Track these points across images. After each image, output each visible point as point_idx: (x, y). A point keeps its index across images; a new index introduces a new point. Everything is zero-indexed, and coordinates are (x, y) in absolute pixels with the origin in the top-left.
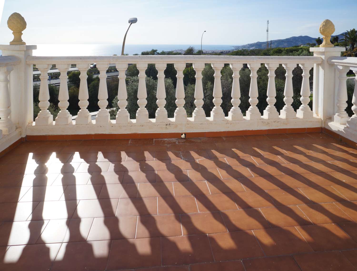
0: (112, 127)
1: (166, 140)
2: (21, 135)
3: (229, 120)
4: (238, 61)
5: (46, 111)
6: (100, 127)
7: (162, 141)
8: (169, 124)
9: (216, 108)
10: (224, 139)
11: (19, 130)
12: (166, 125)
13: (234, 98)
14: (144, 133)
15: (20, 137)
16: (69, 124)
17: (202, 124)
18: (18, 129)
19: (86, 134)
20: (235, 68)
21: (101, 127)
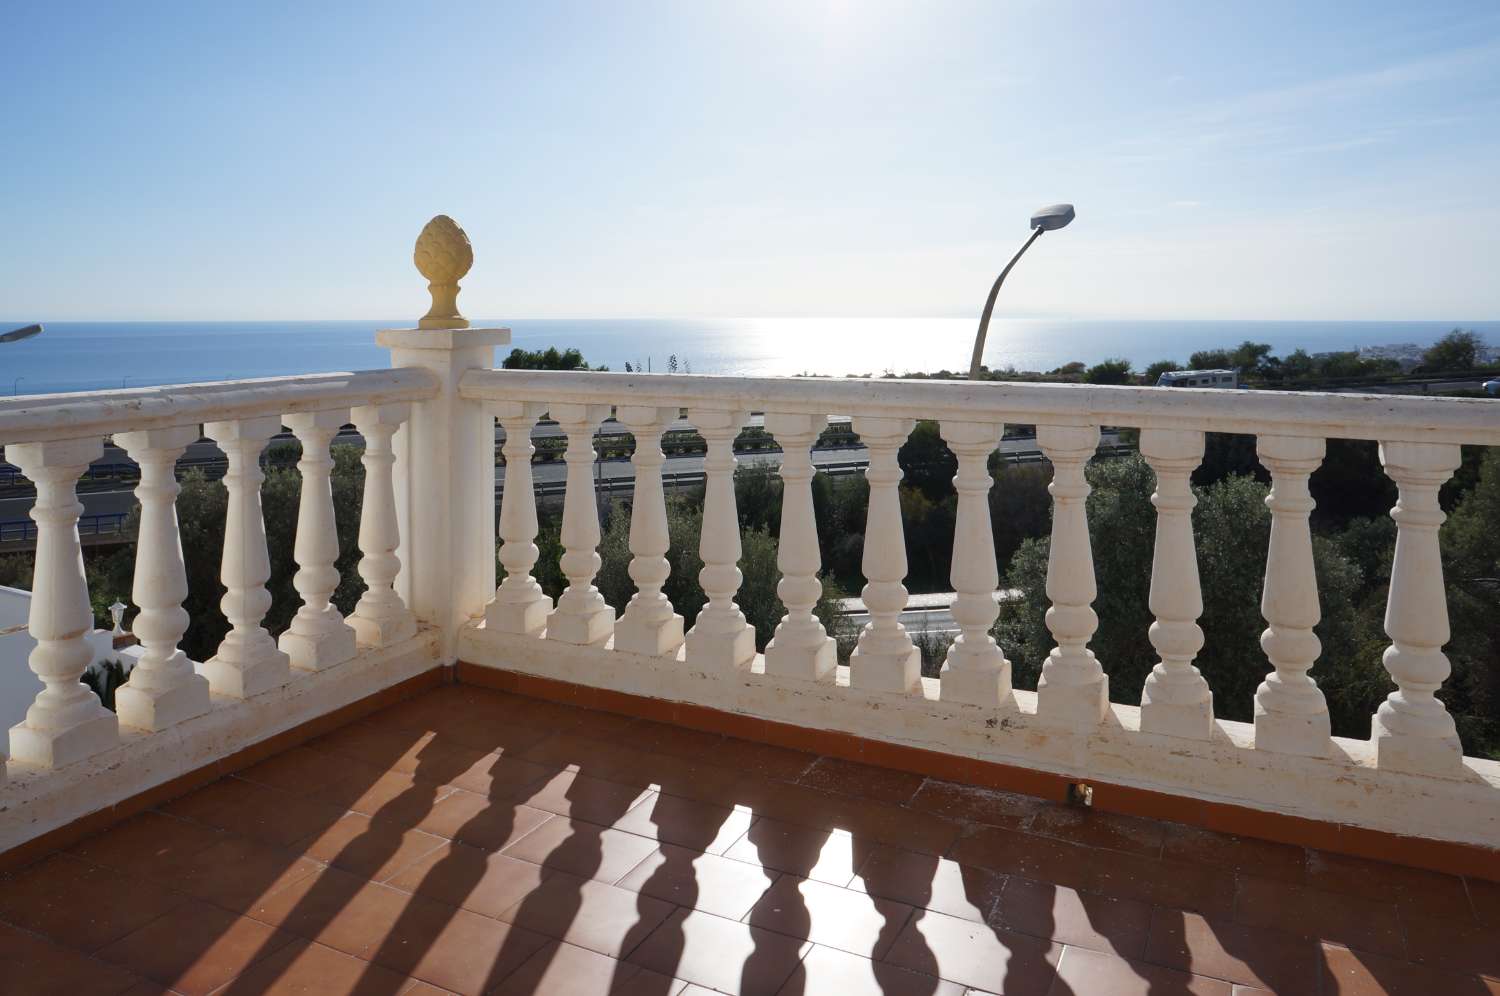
0: (748, 685)
1: (980, 797)
2: (437, 654)
3: (1361, 762)
4: (1418, 429)
5: (524, 582)
6: (700, 676)
7: (959, 799)
8: (1005, 723)
9: (1280, 682)
10: (1315, 864)
11: (429, 637)
12: (990, 722)
13: (1402, 643)
14: (883, 738)
15: (432, 665)
16: (594, 643)
17: (1181, 754)
18: (425, 633)
19: (647, 696)
20: (1403, 469)
21: (705, 677)
